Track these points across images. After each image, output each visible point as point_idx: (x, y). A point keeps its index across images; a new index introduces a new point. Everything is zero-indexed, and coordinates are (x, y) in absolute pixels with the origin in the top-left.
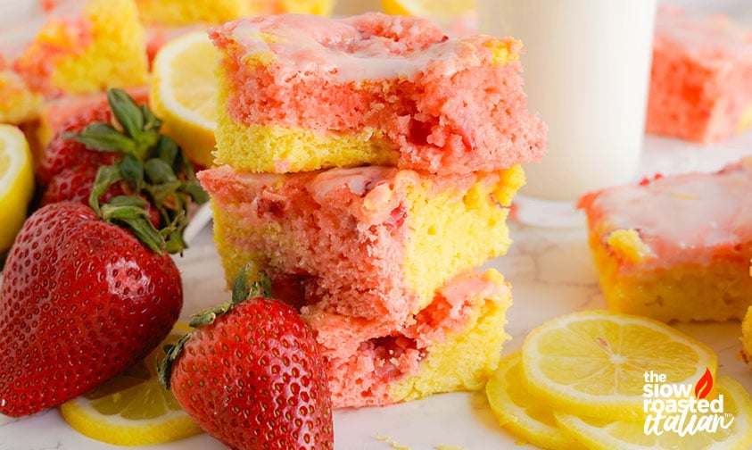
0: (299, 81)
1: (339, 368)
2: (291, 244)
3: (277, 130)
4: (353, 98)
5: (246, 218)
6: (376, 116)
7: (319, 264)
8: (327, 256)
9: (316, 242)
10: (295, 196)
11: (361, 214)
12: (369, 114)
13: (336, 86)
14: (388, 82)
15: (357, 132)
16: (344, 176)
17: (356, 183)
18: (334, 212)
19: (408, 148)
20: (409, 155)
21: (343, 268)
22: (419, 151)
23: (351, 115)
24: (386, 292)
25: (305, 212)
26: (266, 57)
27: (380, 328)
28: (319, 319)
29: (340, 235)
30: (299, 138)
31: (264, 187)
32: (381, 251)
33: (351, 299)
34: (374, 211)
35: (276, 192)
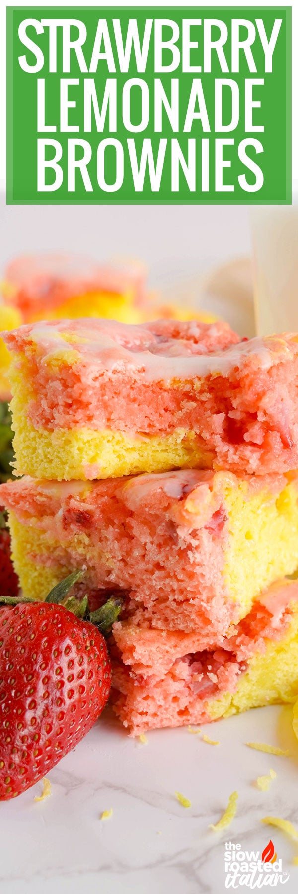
0: (107, 380)
1: (155, 686)
2: (100, 557)
3: (85, 433)
4: (162, 398)
5: (49, 532)
6: (188, 415)
7: (132, 576)
8: (142, 566)
9: (129, 553)
10: (104, 504)
11: (182, 517)
12: (180, 414)
13: (144, 386)
14: (199, 379)
15: (168, 434)
16: (158, 480)
17: (172, 486)
18: (148, 517)
19: (223, 447)
20: (226, 456)
21: (160, 578)
22: (236, 450)
23: (161, 415)
24: (209, 600)
25: (116, 521)
26: (71, 356)
27: (197, 643)
28: (134, 634)
29: (157, 542)
30: (108, 441)
31: (70, 497)
32: (203, 557)
33: (168, 611)
34: (197, 514)
35: (84, 501)
